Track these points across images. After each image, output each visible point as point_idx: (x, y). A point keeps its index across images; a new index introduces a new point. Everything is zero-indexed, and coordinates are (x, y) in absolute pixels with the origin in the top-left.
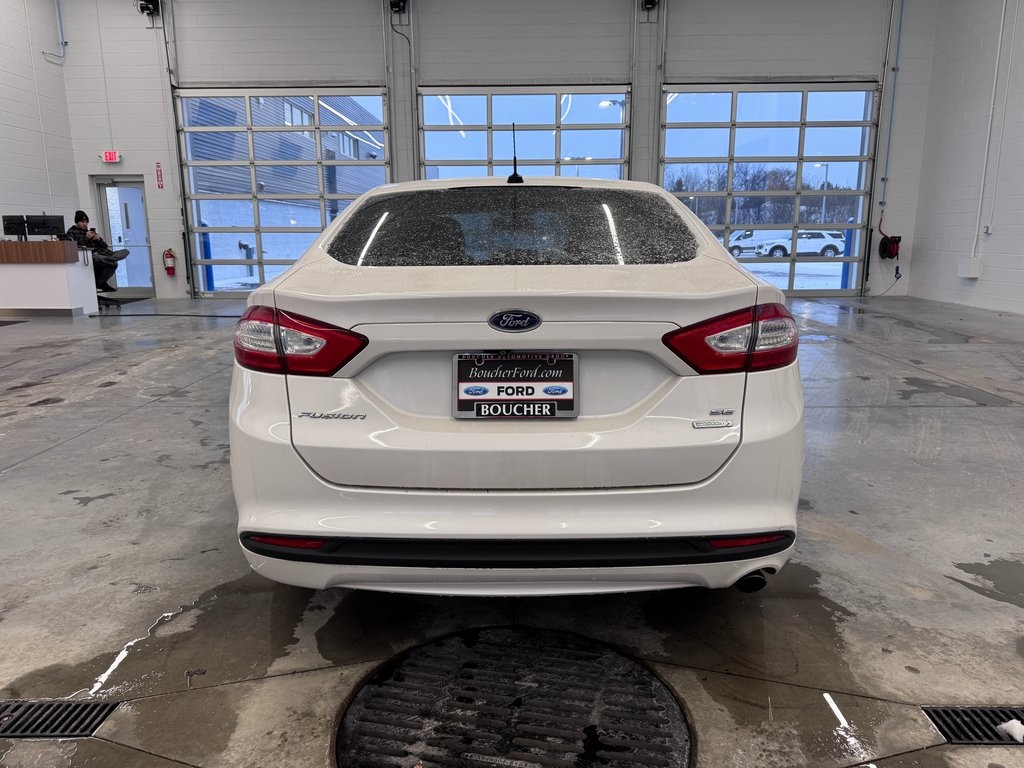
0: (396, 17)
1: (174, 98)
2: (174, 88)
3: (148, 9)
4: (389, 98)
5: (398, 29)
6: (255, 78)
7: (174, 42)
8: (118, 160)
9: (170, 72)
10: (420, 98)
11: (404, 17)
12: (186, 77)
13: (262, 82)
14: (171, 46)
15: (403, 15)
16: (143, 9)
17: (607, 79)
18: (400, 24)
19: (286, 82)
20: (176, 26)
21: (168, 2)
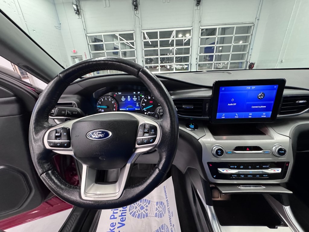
2: (86, 34)
3: (77, 13)
4: (135, 34)
7: (85, 22)
8: (76, 52)
9: (84, 29)
10: (142, 33)
12: (89, 31)
13: (106, 31)
14: (84, 23)
15: (137, 11)
18: (137, 14)
19: (111, 31)
21: (82, 11)
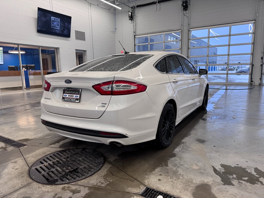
0: (185, 12)
1: (134, 38)
2: (135, 36)
3: (131, 19)
4: (182, 33)
5: (185, 15)
6: (151, 31)
7: (136, 26)
9: (134, 32)
10: (190, 32)
11: (187, 12)
12: (137, 33)
13: (153, 32)
14: (135, 27)
15: (187, 11)
16: (130, 19)
17: (247, 20)
19: (158, 32)
20: (136, 22)
21: (135, 17)
